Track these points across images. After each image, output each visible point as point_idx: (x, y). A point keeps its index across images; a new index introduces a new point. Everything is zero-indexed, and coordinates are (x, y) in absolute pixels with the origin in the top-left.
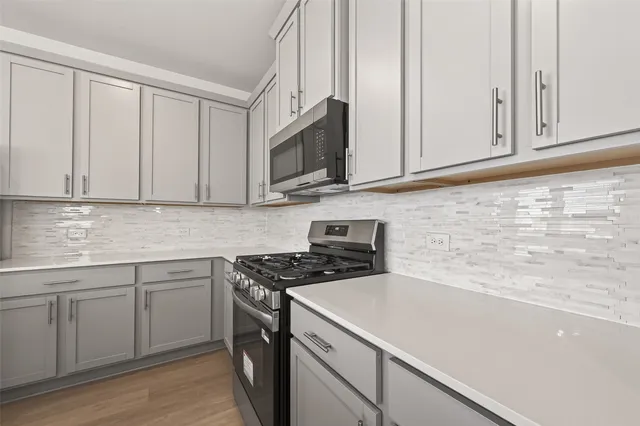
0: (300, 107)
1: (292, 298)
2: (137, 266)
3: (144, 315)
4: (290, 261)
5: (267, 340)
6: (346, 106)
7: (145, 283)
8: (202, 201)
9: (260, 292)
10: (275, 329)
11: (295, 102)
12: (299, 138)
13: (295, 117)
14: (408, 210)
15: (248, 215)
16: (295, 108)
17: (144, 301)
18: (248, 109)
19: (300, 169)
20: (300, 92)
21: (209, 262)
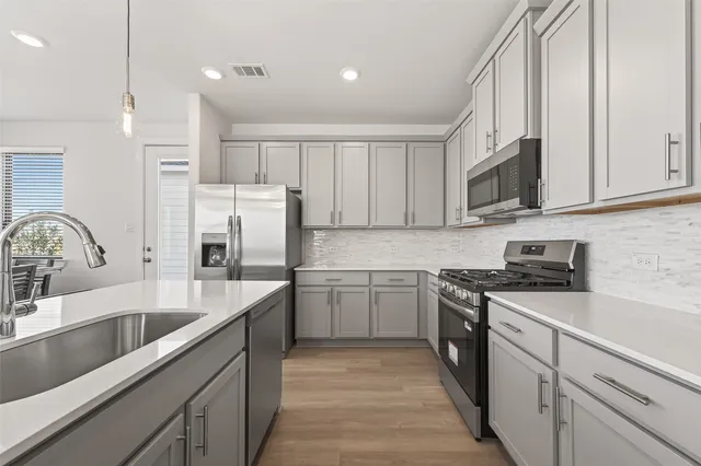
0: (495, 145)
1: (489, 299)
2: (370, 272)
3: (374, 307)
4: (486, 275)
5: (470, 329)
6: (538, 142)
7: (375, 286)
8: (409, 224)
9: (463, 294)
10: (476, 320)
11: (491, 140)
12: (495, 172)
13: (491, 153)
14: (612, 230)
15: (444, 236)
16: (491, 145)
17: (375, 298)
18: (443, 142)
19: (496, 197)
20: (495, 131)
21: (416, 274)
